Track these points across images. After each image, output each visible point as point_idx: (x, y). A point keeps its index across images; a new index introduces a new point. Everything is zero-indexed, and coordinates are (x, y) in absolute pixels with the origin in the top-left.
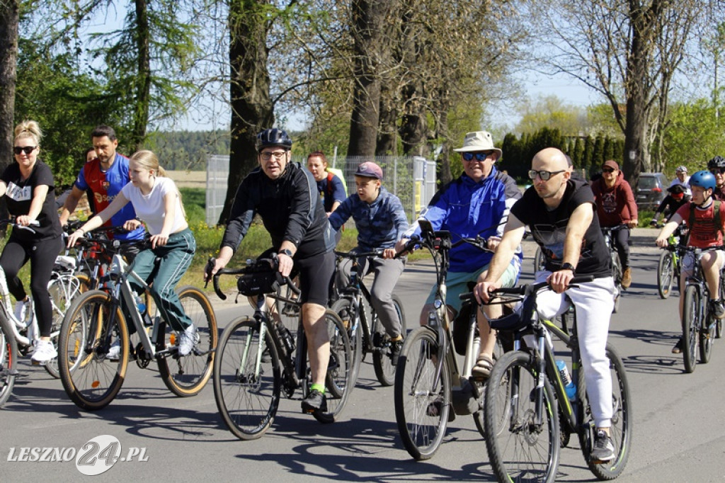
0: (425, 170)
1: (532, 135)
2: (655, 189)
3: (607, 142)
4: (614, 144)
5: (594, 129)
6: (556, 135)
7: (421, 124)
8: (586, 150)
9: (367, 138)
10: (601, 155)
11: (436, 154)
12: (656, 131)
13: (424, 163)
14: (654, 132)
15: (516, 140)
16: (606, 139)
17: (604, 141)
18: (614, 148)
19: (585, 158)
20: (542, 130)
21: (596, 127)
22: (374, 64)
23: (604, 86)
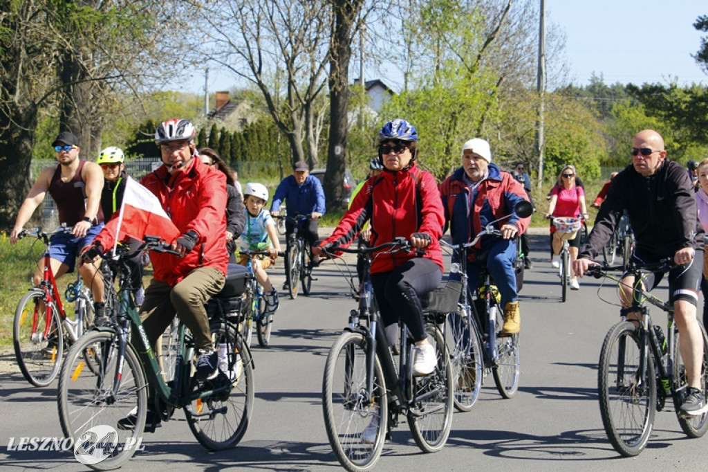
3: (224, 134)
4: (231, 137)
17: (219, 135)
18: (231, 140)
22: (85, 58)
23: (255, 75)
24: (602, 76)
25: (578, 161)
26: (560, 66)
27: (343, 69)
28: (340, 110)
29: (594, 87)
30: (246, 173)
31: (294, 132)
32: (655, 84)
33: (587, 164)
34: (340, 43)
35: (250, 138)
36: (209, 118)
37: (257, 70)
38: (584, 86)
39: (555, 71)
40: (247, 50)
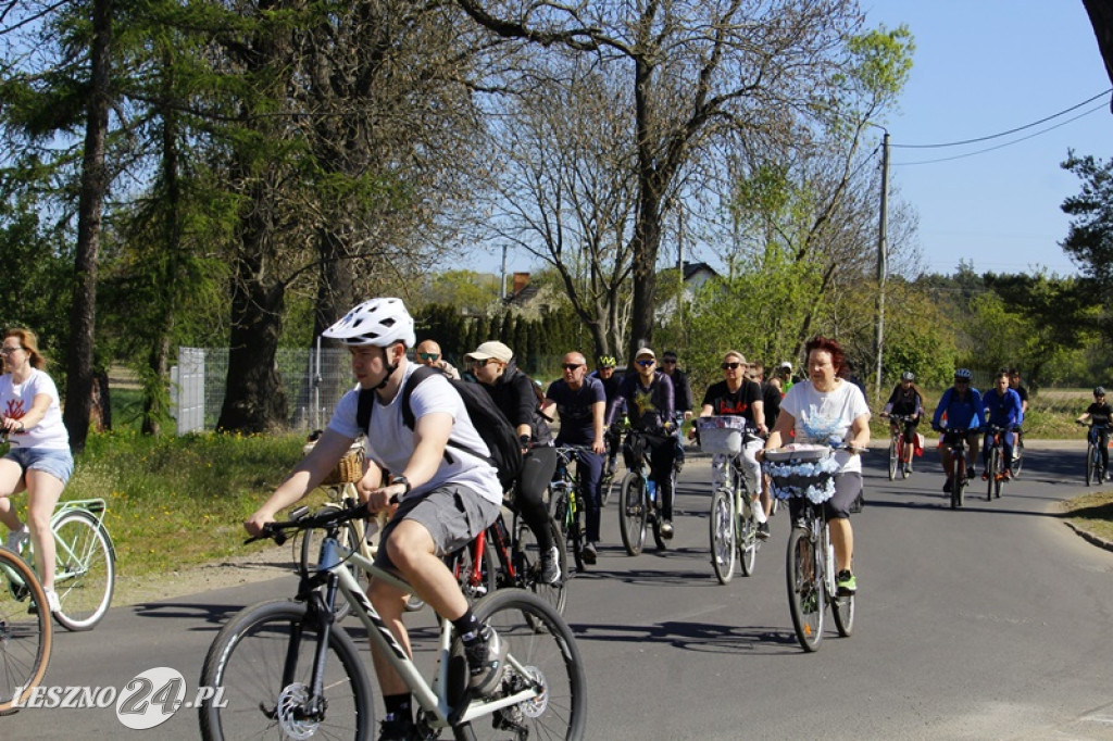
3: (519, 318)
4: (528, 325)
6: (451, 314)
17: (515, 323)
18: (528, 330)
23: (554, 254)
24: (971, 264)
25: (929, 363)
26: (910, 252)
27: (648, 250)
28: (645, 297)
29: (962, 276)
30: (545, 369)
31: (598, 322)
32: (1017, 274)
33: (940, 366)
34: (647, 219)
35: (550, 328)
36: (504, 304)
37: (555, 249)
38: (951, 275)
39: (905, 258)
40: (544, 226)
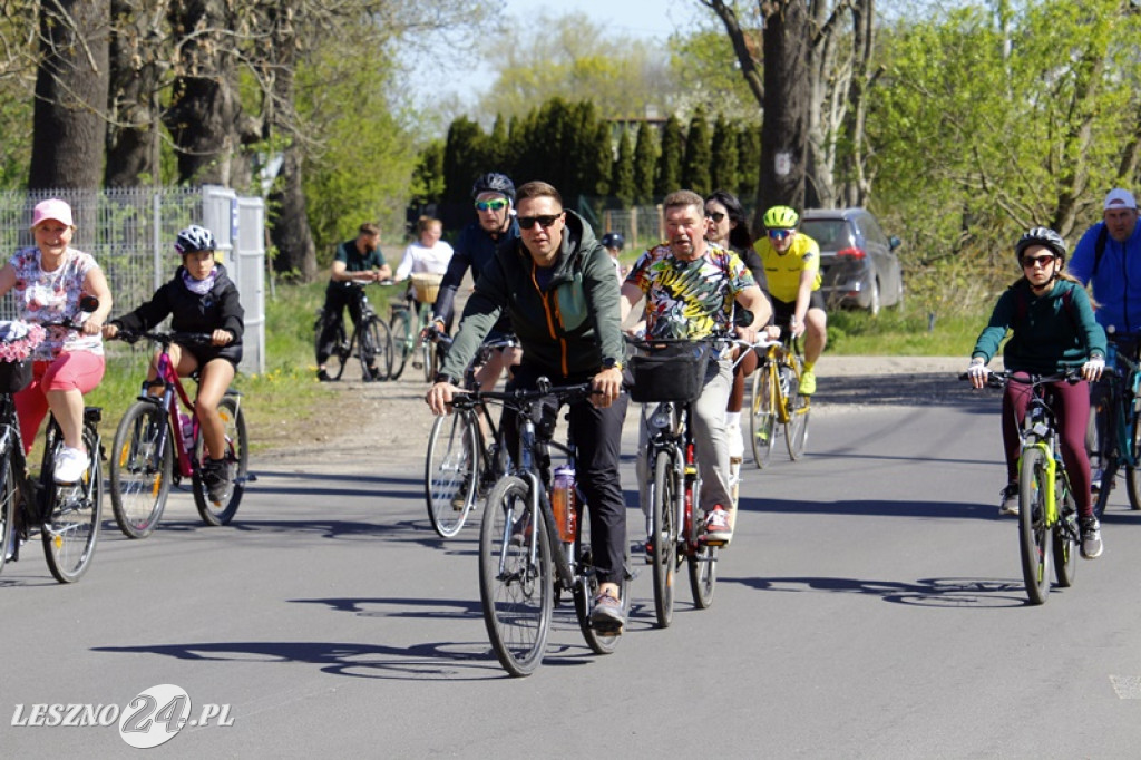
0: (236, 222)
1: (520, 121)
2: (847, 250)
3: (721, 133)
4: (739, 136)
5: (684, 98)
6: (585, 118)
7: (223, 98)
8: (665, 154)
9: (79, 142)
10: (703, 169)
11: (268, 178)
12: (845, 98)
13: (232, 204)
14: (841, 103)
15: (482, 133)
16: (718, 125)
17: (710, 130)
18: (739, 146)
19: (664, 175)
20: (549, 106)
21: (690, 93)
